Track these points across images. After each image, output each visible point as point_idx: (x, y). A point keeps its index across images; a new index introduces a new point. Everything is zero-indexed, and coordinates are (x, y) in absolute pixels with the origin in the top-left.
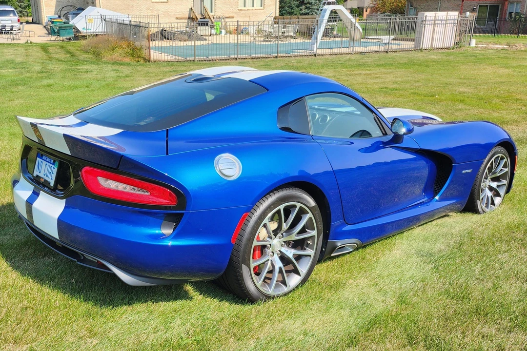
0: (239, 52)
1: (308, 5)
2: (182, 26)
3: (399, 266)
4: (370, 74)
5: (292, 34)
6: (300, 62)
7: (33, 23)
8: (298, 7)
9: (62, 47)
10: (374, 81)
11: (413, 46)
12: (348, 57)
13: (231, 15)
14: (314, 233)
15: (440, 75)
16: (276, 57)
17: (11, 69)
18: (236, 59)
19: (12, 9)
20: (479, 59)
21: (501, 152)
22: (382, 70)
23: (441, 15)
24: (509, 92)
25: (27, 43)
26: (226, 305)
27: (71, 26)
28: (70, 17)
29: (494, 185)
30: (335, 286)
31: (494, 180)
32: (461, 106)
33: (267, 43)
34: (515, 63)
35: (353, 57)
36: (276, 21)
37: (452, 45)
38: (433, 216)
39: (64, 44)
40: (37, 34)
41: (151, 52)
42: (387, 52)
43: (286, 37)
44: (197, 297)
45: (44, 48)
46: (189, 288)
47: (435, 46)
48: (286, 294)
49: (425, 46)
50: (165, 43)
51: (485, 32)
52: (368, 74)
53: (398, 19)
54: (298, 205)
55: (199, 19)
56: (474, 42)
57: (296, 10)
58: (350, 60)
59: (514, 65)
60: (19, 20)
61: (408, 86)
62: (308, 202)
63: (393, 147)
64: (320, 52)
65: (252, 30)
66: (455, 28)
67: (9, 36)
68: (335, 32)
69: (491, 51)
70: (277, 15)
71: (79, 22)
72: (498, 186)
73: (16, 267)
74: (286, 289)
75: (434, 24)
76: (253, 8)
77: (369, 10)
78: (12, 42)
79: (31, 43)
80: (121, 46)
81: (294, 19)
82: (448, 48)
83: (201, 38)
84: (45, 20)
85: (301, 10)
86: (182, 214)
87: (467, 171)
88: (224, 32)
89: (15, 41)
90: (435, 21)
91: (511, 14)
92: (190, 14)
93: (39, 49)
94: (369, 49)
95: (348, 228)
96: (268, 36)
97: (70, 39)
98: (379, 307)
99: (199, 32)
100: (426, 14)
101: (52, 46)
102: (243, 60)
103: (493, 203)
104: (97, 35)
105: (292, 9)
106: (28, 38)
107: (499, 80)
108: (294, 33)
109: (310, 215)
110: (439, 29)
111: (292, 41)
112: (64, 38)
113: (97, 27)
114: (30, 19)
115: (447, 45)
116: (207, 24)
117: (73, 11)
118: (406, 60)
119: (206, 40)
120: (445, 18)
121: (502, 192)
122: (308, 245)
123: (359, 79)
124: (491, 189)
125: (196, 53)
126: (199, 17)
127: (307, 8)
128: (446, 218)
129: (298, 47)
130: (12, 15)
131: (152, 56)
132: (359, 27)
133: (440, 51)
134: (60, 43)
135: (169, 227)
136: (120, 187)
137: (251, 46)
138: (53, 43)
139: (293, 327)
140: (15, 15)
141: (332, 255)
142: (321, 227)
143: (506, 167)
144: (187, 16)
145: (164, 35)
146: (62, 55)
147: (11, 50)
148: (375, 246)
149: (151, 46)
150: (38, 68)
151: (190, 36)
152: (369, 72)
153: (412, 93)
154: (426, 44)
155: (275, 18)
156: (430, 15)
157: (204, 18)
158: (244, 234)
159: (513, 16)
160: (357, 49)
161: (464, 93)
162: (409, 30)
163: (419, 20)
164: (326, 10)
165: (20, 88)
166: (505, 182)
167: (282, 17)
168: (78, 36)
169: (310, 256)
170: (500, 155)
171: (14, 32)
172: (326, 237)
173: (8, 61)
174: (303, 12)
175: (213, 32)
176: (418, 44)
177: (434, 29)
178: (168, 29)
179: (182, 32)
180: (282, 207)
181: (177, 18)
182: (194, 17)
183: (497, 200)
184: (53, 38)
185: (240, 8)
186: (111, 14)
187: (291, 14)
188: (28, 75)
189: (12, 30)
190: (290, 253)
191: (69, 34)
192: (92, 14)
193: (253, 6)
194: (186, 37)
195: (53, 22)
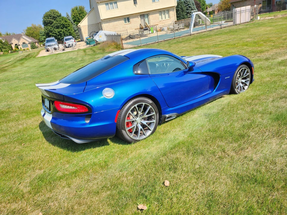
0: (159, 39)
2: (137, 32)
3: (194, 122)
4: (211, 40)
5: (182, 27)
6: (183, 39)
7: (81, 41)
8: (186, 15)
9: (91, 49)
10: (212, 42)
11: (232, 24)
12: (204, 33)
13: (157, 24)
14: (154, 113)
15: (241, 35)
16: (174, 39)
17: (70, 61)
18: (158, 42)
19: (72, 37)
20: (260, 25)
21: (244, 67)
22: (217, 36)
23: (243, 8)
24: (268, 38)
25: (78, 49)
26: (121, 145)
27: (94, 40)
28: (94, 36)
29: (244, 81)
30: (165, 133)
31: (243, 79)
32: (245, 47)
33: (172, 33)
34: (275, 24)
35: (206, 33)
36: (176, 23)
37: (249, 20)
38: (216, 98)
39: (92, 48)
40: (82, 45)
41: (123, 45)
42: (221, 28)
43: (180, 29)
44: (111, 143)
45: (84, 51)
46: (109, 141)
47: (242, 22)
48: (145, 139)
49: (237, 23)
50: (131, 40)
51: (266, 12)
52: (210, 40)
53: (227, 13)
54: (144, 104)
55: (144, 28)
56: (259, 18)
57: (186, 16)
58: (204, 34)
59: (274, 25)
60: (75, 41)
61: (225, 42)
62: (148, 102)
63: (189, 73)
64: (193, 33)
65: (166, 29)
66: (250, 13)
67: (71, 48)
68: (201, 23)
69: (266, 21)
70: (176, 20)
71: (97, 38)
72: (245, 81)
73: (48, 140)
74: (144, 137)
75: (240, 13)
76: (166, 19)
77: (217, 11)
78: (73, 50)
79: (80, 49)
80: (112, 45)
81: (183, 21)
83: (145, 36)
84: (85, 39)
85: (188, 16)
86: (91, 115)
87: (227, 77)
88: (155, 31)
89: (74, 50)
90: (240, 11)
91: (277, 2)
92: (140, 26)
93: (82, 51)
94: (215, 28)
95: (171, 109)
96: (172, 30)
97: (94, 45)
98: (181, 139)
99: (145, 34)
100: (236, 9)
101: (87, 49)
102: (161, 42)
103: (244, 89)
104: (103, 42)
105: (184, 16)
106: (79, 48)
107: (266, 33)
108: (183, 27)
109: (150, 107)
110: (243, 14)
111: (182, 30)
112: (92, 45)
113: (104, 39)
114: (80, 40)
115: (247, 21)
116: (147, 29)
117: (95, 33)
118: (228, 31)
119: (147, 36)
120: (245, 9)
121: (248, 83)
122: (153, 118)
123: (206, 42)
124: (243, 83)
125: (141, 42)
126: (144, 27)
128: (222, 98)
129: (184, 32)
130: (72, 39)
131: (124, 46)
132: (209, 20)
133: (244, 24)
134: (91, 47)
135: (88, 120)
136: (68, 107)
137: (166, 35)
138: (88, 48)
139: (143, 151)
140: (73, 39)
141: (166, 120)
142: (157, 110)
143: (248, 73)
144: (139, 28)
145: (130, 37)
146: (91, 52)
147: (72, 54)
148: (186, 114)
149: (123, 43)
150: (80, 59)
151: (142, 36)
152: (210, 39)
153: (226, 45)
154: (238, 22)
155: (175, 22)
156: (238, 9)
157: (146, 27)
158: (120, 118)
159: (278, 3)
160: (208, 29)
161: (249, 41)
162: (230, 17)
163: (234, 12)
164: (193, 15)
165: (72, 68)
166: (249, 79)
167: (178, 21)
168: (97, 43)
169: (154, 122)
170: (244, 68)
171: (73, 46)
172: (160, 114)
173: (70, 58)
175: (151, 32)
176: (234, 23)
177: (241, 15)
178: (132, 34)
179: (137, 35)
180: (136, 105)
181: (135, 29)
182: (142, 27)
183: (246, 87)
184: (88, 46)
185: (160, 20)
186: (109, 32)
187: (184, 18)
188: (76, 63)
189: (72, 45)
190: (145, 122)
191: (93, 43)
192: (101, 33)
193: (165, 18)
194: (139, 36)
195: (87, 40)
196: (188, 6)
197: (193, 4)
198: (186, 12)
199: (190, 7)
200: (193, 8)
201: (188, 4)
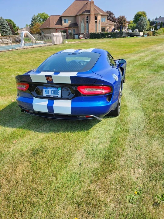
1: (6, 32)
16: (12, 50)
42: (46, 46)
47: (58, 43)
49: (55, 44)
56: (67, 41)
64: (26, 47)
66: (61, 38)
75: (56, 37)
82: (61, 44)
100: (53, 33)
110: (58, 38)
115: (60, 43)
127: (6, 33)
132: (34, 38)
164: (23, 33)
174: (5, 34)
176: (53, 43)
196: (3, 26)
197: (7, 24)
198: (2, 30)
199: (4, 27)
200: (7, 28)
201: (3, 24)
